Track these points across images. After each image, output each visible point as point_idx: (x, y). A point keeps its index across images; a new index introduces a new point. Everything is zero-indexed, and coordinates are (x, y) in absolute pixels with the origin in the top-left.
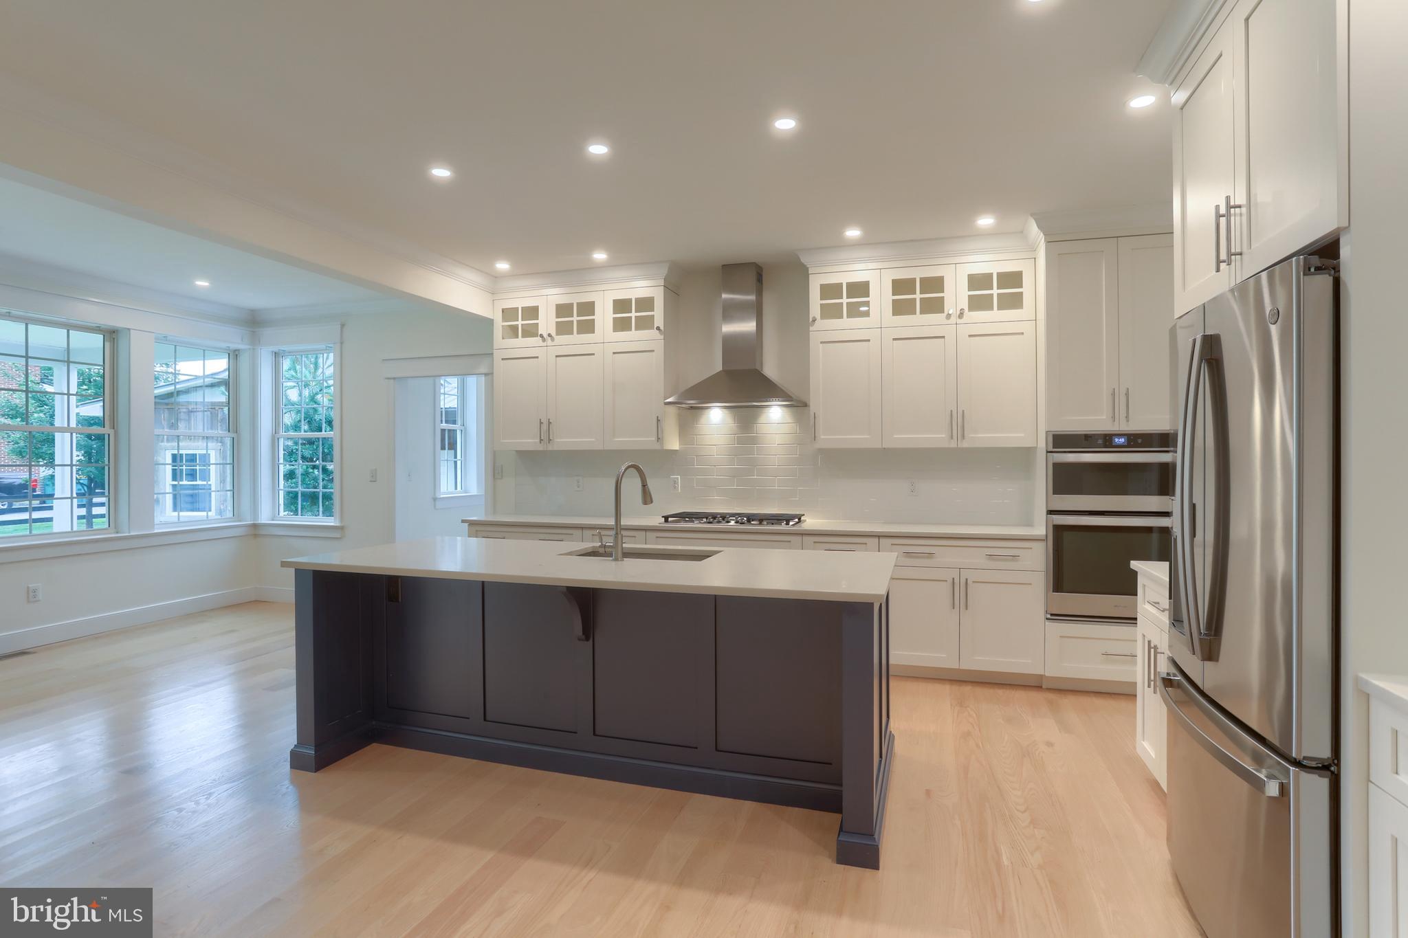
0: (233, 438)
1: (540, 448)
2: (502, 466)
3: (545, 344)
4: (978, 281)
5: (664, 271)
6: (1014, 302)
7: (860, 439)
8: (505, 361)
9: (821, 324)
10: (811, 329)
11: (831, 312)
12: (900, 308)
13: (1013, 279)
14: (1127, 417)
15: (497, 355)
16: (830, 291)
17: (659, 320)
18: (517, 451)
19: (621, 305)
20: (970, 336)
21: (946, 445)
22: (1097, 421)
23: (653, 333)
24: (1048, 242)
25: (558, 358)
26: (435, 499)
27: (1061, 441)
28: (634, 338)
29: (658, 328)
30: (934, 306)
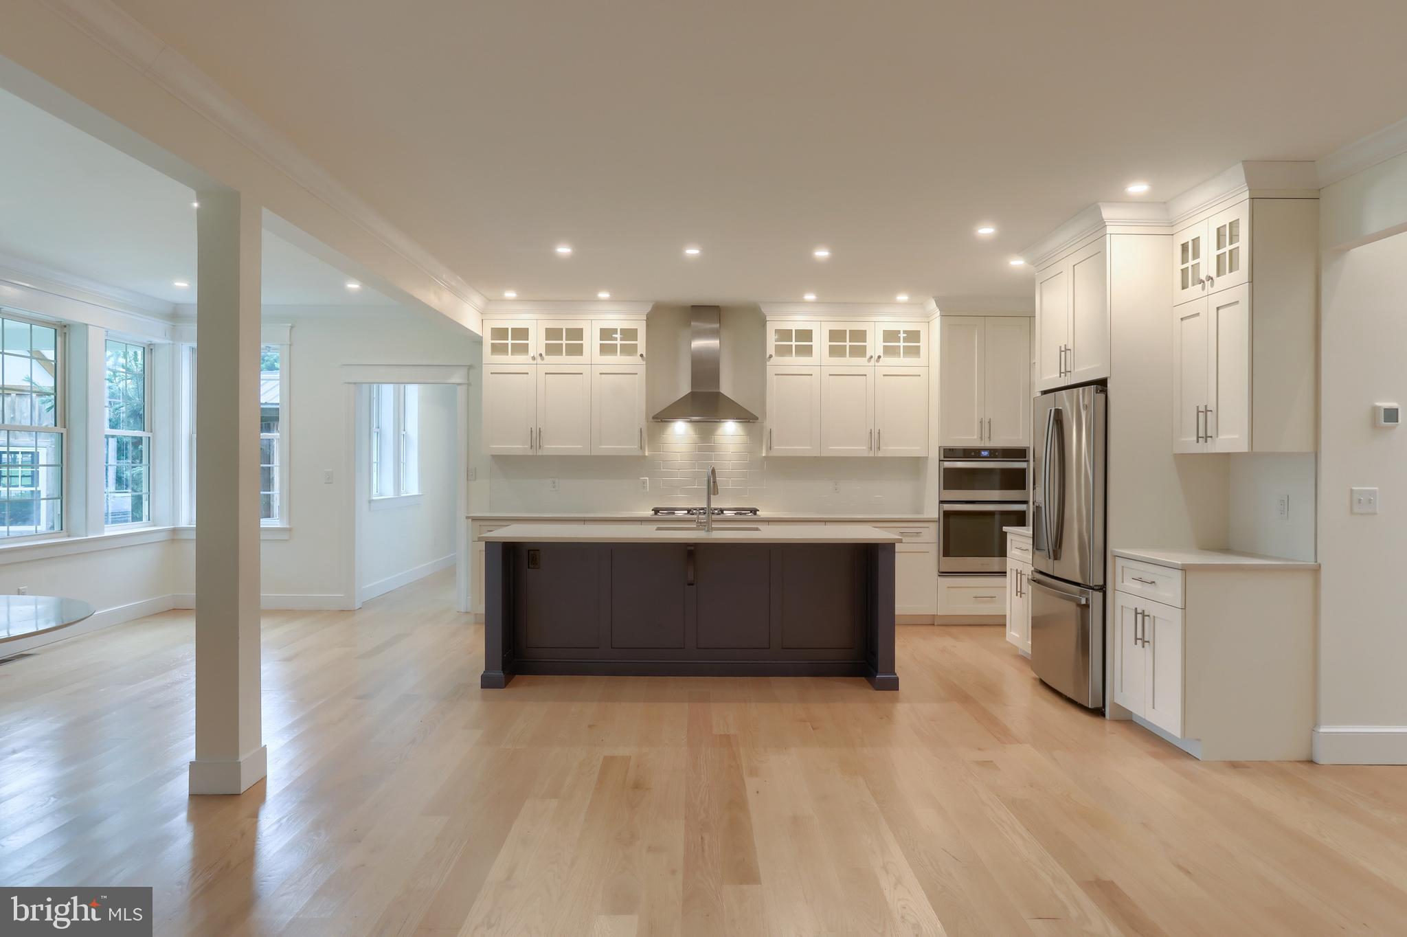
0: (149, 438)
1: (530, 453)
2: (476, 469)
3: (535, 362)
4: (890, 336)
5: (648, 308)
6: (915, 352)
7: (804, 449)
8: (493, 375)
9: (776, 360)
10: (768, 363)
11: (783, 351)
12: (835, 352)
13: (913, 336)
14: (990, 438)
15: (486, 370)
16: (784, 334)
17: (642, 349)
18: (493, 456)
19: (606, 333)
20: (884, 375)
21: (866, 454)
22: (970, 440)
23: (636, 359)
24: (942, 316)
25: (547, 375)
26: (370, 501)
27: (949, 453)
28: (618, 361)
29: (642, 355)
30: (859, 352)
